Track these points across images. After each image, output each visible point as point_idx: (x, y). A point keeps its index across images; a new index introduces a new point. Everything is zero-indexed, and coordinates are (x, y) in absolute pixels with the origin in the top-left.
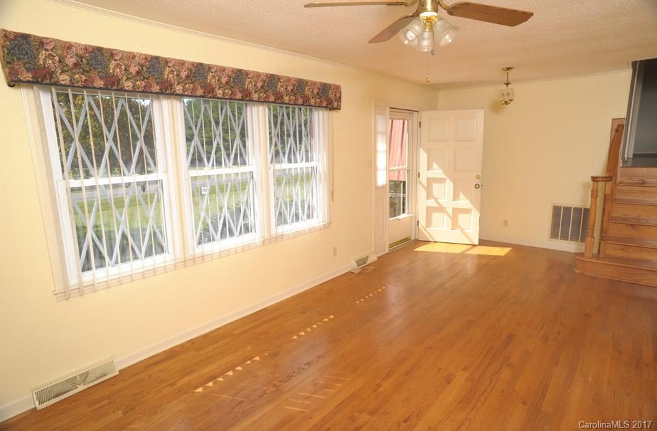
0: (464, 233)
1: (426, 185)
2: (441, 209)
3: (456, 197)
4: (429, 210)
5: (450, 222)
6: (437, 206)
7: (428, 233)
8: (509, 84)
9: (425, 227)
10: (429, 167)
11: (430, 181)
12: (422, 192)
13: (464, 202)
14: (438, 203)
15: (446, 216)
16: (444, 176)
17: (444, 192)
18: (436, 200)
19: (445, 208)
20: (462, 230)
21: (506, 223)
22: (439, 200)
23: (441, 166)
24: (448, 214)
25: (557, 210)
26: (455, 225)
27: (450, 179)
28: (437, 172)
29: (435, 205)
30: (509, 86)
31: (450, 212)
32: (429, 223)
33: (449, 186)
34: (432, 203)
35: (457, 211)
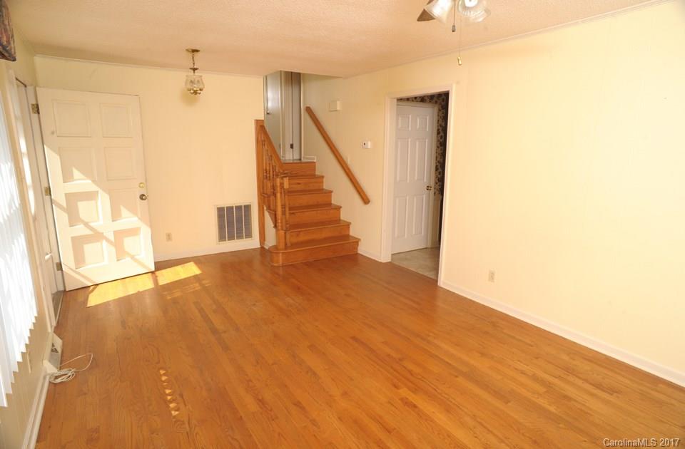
0: (136, 260)
1: (65, 205)
2: (97, 236)
3: (116, 215)
4: (78, 243)
5: (113, 249)
6: (91, 233)
7: (83, 276)
8: (196, 69)
9: (74, 268)
10: (67, 177)
11: (73, 199)
12: (61, 217)
13: (129, 220)
14: (91, 229)
15: (104, 243)
16: (94, 188)
17: (98, 212)
18: (86, 224)
19: (103, 233)
20: (133, 257)
21: (169, 237)
22: (92, 224)
23: (87, 173)
24: (108, 241)
25: (220, 210)
26: (121, 253)
27: (104, 190)
28: (81, 183)
29: (88, 232)
30: (196, 71)
31: (112, 238)
32: (80, 259)
33: (103, 200)
34: (80, 230)
35: (120, 235)
